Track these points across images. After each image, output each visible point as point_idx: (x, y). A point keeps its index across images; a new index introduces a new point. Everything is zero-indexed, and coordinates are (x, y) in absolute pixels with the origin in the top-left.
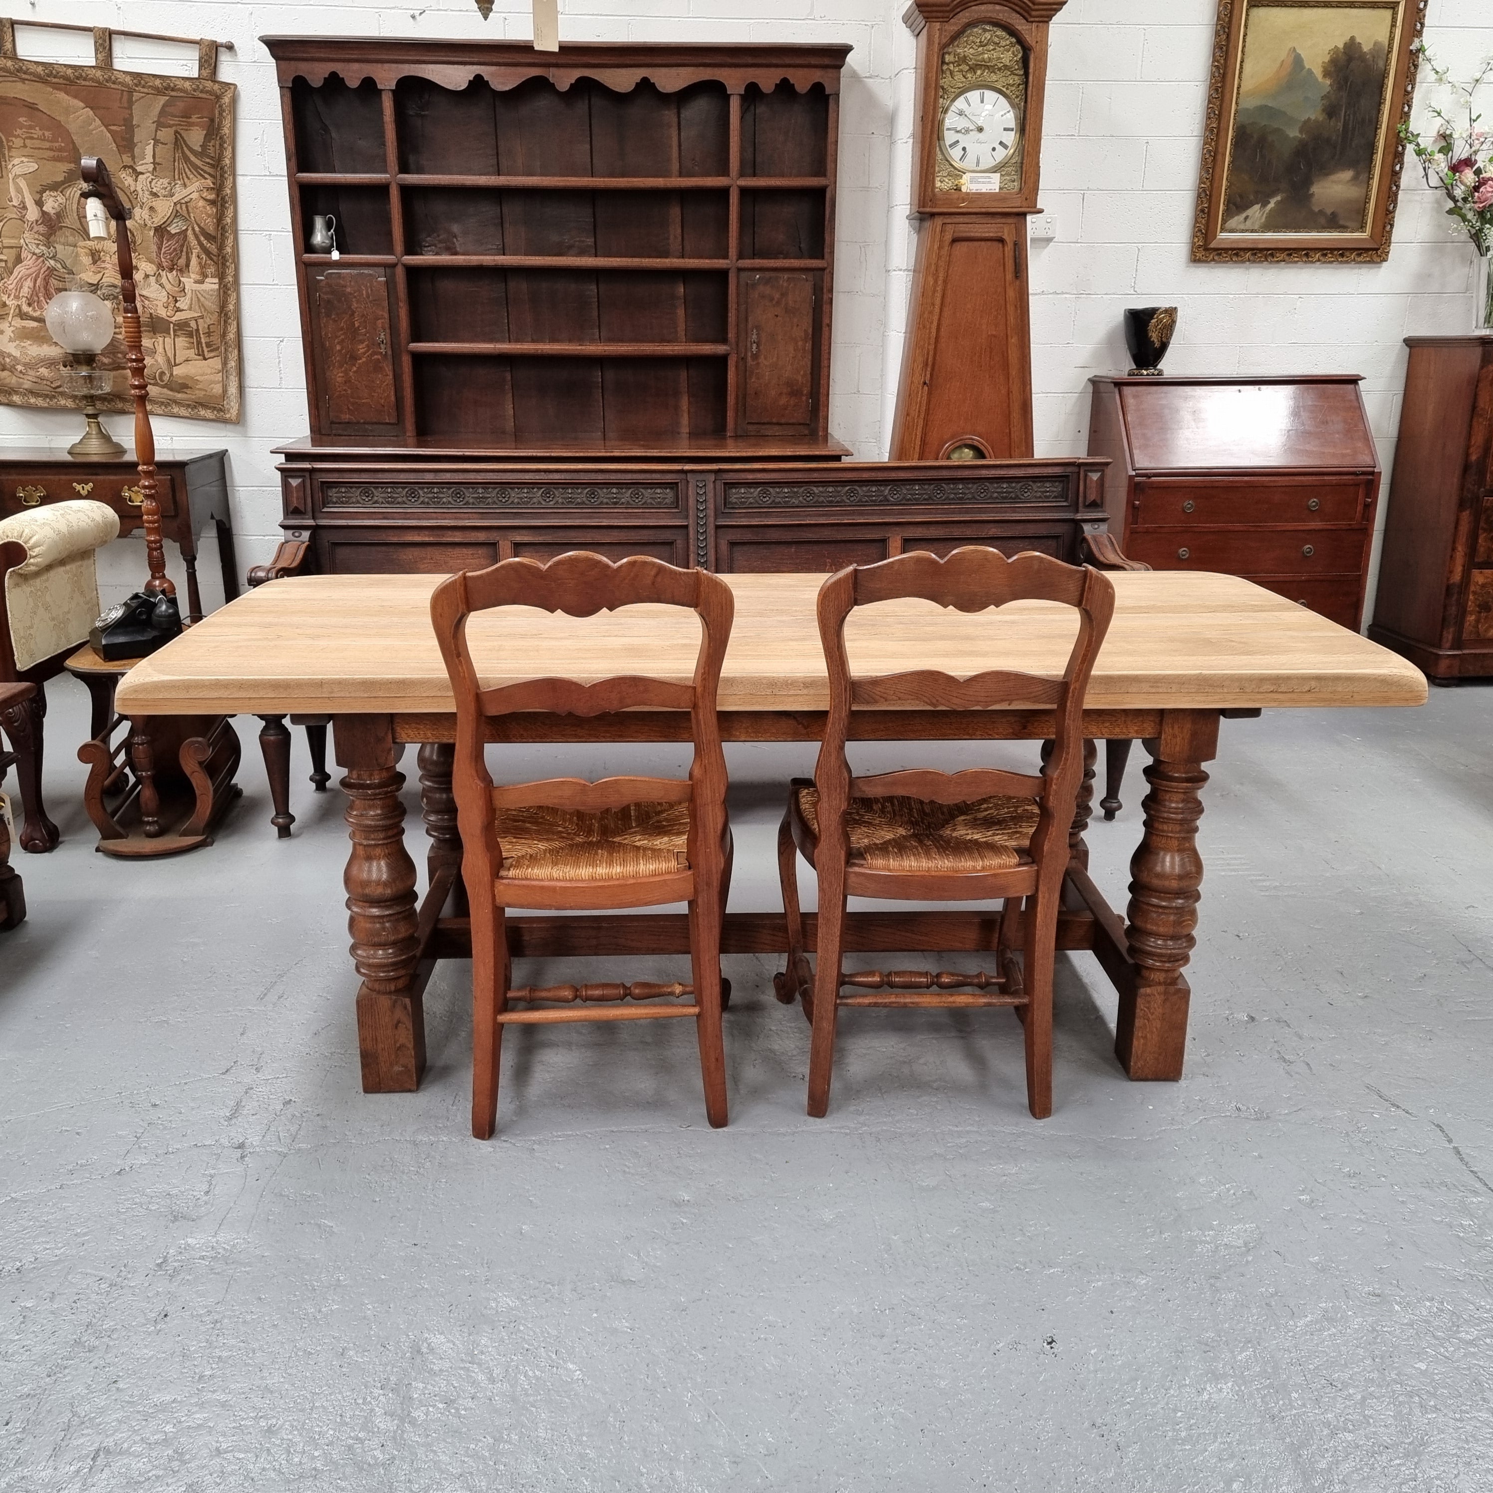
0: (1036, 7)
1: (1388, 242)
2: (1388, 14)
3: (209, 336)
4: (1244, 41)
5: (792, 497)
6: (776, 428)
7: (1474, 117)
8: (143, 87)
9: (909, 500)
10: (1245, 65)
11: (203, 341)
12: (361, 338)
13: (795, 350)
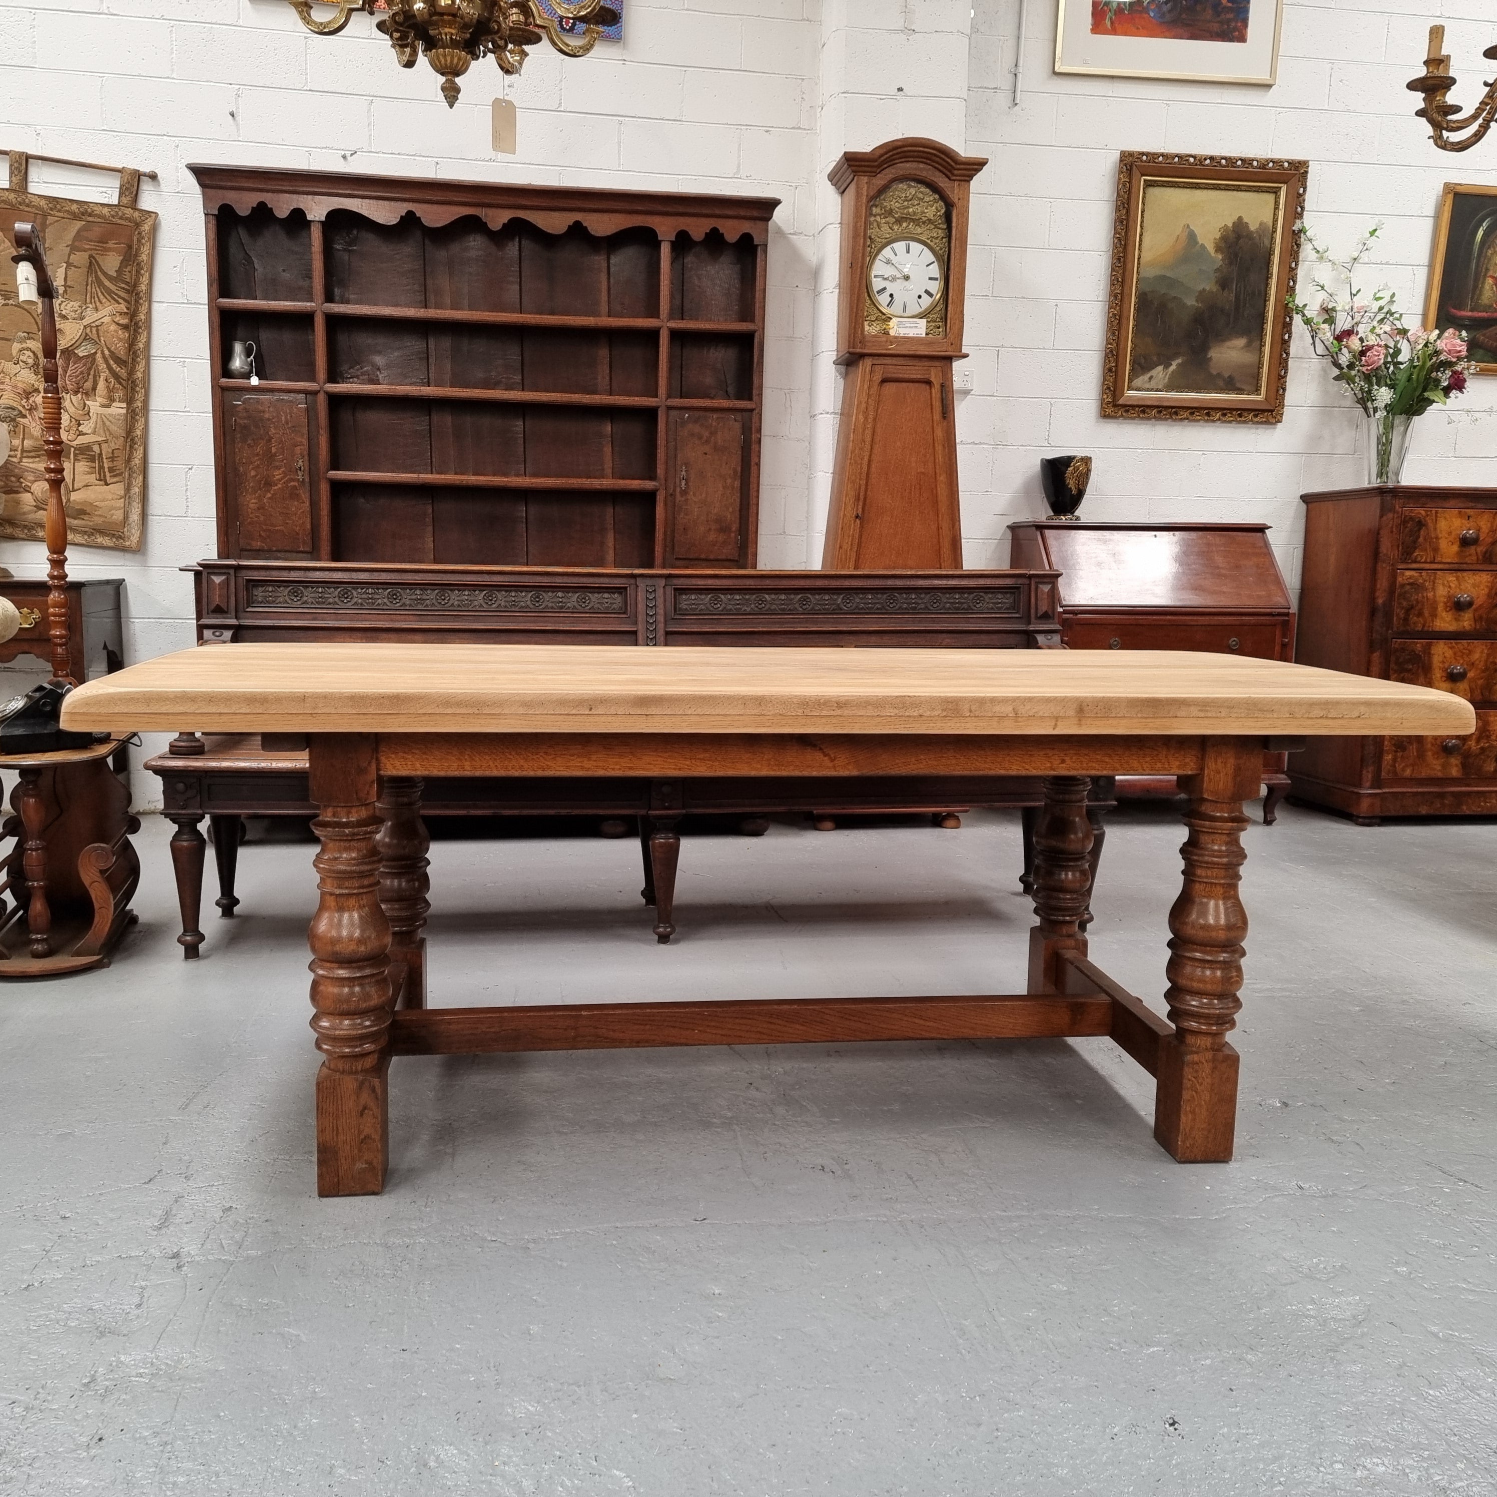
0: (958, 166)
1: (1282, 405)
2: (1271, 198)
3: (113, 461)
4: (1142, 217)
5: (744, 604)
6: (705, 563)
7: (1354, 292)
8: (59, 211)
9: (862, 609)
10: (1145, 239)
11: (106, 465)
12: (278, 464)
13: (724, 487)
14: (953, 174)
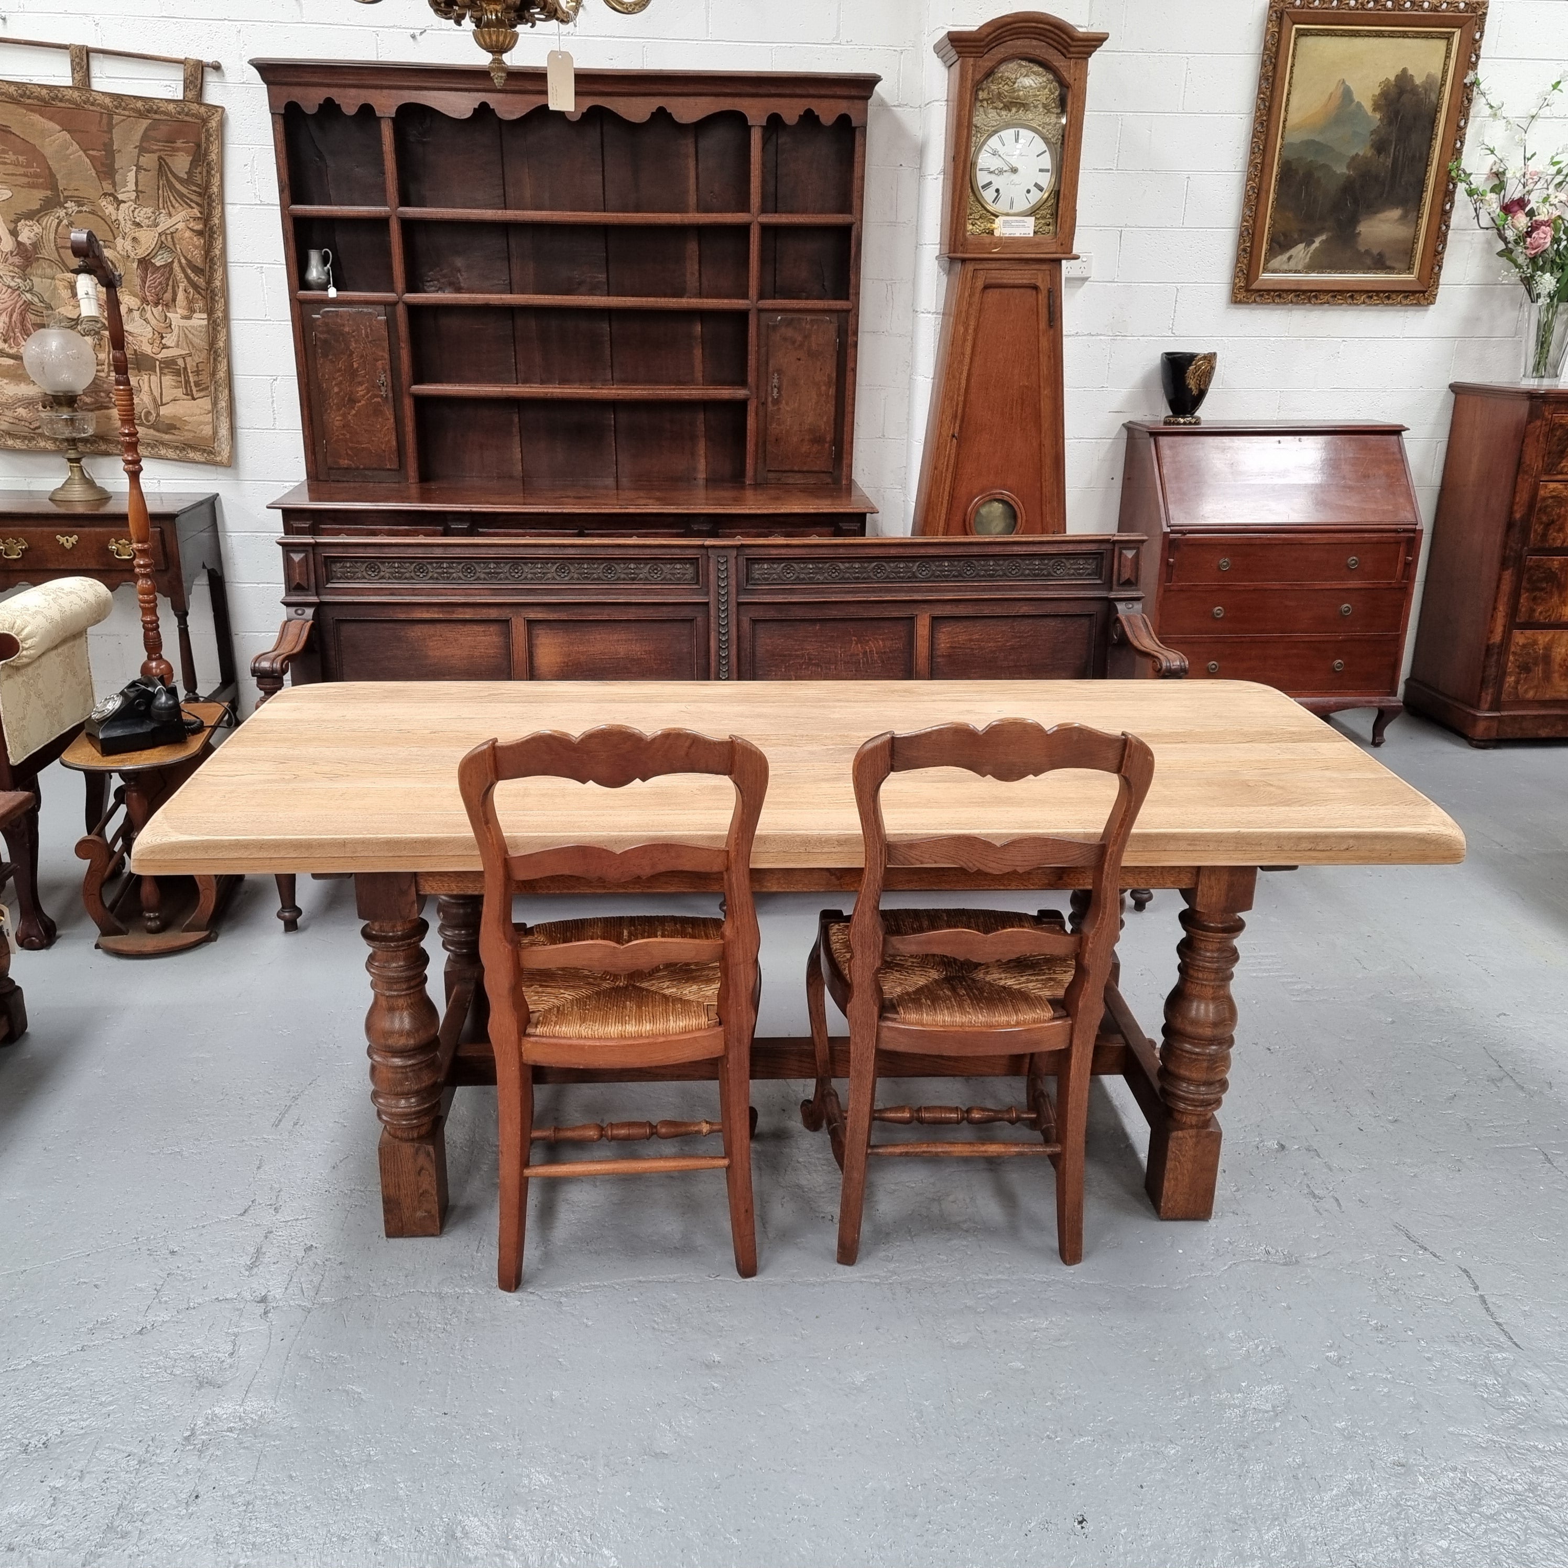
0: (1075, 43)
1: (1436, 284)
2: (1441, 44)
3: (198, 375)
4: (1291, 72)
5: (817, 573)
6: (799, 475)
7: (1528, 155)
8: (124, 109)
9: (937, 577)
10: (1292, 99)
11: (191, 380)
12: (360, 379)
13: (818, 395)
14: (1069, 52)
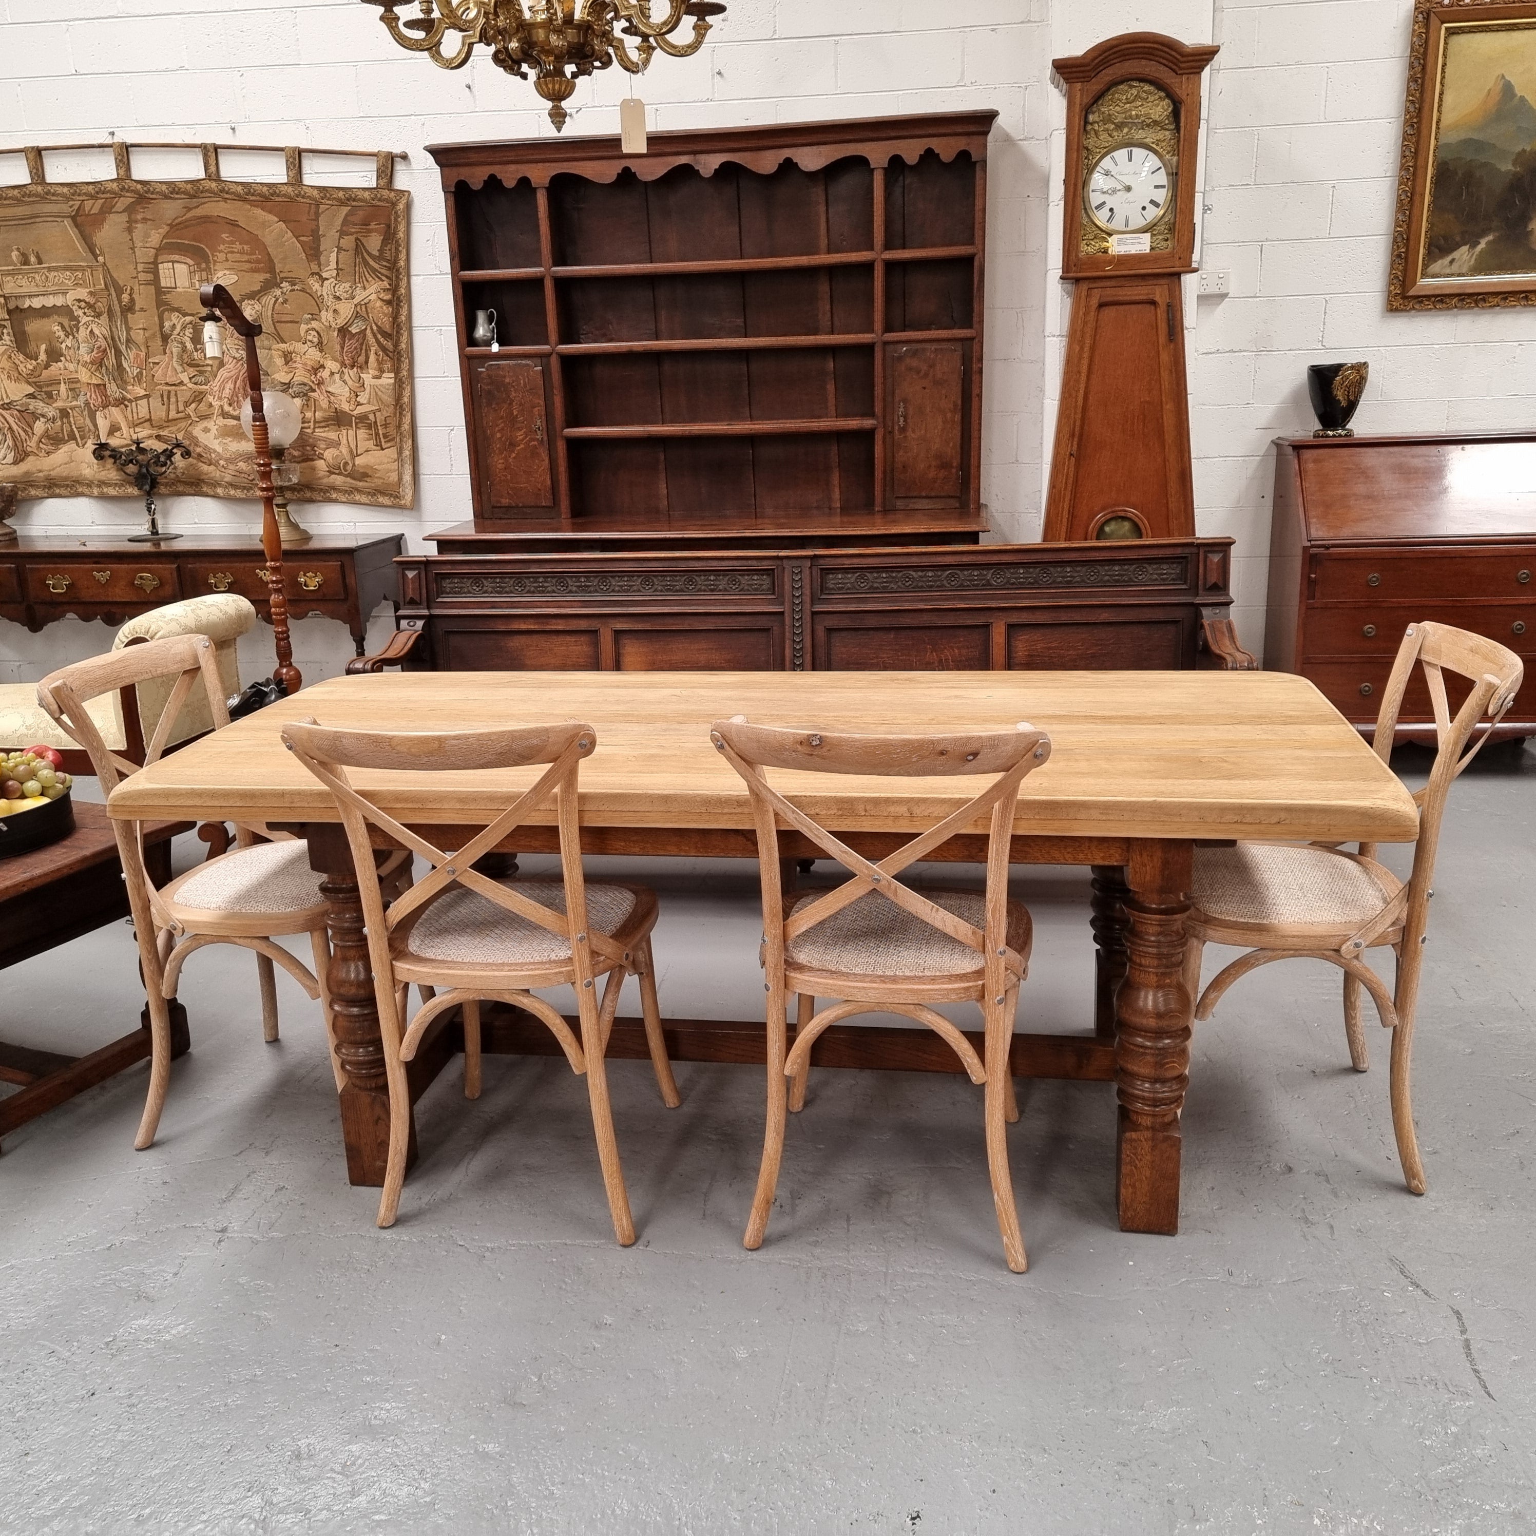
0: (1185, 59)
3: (386, 428)
5: (891, 582)
6: (925, 501)
9: (1013, 584)
10: (1445, 98)
11: (381, 432)
12: (519, 425)
13: (943, 422)
14: (1181, 69)
